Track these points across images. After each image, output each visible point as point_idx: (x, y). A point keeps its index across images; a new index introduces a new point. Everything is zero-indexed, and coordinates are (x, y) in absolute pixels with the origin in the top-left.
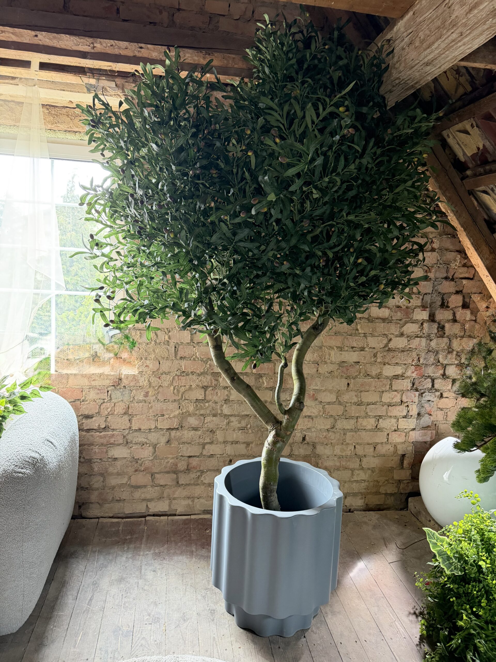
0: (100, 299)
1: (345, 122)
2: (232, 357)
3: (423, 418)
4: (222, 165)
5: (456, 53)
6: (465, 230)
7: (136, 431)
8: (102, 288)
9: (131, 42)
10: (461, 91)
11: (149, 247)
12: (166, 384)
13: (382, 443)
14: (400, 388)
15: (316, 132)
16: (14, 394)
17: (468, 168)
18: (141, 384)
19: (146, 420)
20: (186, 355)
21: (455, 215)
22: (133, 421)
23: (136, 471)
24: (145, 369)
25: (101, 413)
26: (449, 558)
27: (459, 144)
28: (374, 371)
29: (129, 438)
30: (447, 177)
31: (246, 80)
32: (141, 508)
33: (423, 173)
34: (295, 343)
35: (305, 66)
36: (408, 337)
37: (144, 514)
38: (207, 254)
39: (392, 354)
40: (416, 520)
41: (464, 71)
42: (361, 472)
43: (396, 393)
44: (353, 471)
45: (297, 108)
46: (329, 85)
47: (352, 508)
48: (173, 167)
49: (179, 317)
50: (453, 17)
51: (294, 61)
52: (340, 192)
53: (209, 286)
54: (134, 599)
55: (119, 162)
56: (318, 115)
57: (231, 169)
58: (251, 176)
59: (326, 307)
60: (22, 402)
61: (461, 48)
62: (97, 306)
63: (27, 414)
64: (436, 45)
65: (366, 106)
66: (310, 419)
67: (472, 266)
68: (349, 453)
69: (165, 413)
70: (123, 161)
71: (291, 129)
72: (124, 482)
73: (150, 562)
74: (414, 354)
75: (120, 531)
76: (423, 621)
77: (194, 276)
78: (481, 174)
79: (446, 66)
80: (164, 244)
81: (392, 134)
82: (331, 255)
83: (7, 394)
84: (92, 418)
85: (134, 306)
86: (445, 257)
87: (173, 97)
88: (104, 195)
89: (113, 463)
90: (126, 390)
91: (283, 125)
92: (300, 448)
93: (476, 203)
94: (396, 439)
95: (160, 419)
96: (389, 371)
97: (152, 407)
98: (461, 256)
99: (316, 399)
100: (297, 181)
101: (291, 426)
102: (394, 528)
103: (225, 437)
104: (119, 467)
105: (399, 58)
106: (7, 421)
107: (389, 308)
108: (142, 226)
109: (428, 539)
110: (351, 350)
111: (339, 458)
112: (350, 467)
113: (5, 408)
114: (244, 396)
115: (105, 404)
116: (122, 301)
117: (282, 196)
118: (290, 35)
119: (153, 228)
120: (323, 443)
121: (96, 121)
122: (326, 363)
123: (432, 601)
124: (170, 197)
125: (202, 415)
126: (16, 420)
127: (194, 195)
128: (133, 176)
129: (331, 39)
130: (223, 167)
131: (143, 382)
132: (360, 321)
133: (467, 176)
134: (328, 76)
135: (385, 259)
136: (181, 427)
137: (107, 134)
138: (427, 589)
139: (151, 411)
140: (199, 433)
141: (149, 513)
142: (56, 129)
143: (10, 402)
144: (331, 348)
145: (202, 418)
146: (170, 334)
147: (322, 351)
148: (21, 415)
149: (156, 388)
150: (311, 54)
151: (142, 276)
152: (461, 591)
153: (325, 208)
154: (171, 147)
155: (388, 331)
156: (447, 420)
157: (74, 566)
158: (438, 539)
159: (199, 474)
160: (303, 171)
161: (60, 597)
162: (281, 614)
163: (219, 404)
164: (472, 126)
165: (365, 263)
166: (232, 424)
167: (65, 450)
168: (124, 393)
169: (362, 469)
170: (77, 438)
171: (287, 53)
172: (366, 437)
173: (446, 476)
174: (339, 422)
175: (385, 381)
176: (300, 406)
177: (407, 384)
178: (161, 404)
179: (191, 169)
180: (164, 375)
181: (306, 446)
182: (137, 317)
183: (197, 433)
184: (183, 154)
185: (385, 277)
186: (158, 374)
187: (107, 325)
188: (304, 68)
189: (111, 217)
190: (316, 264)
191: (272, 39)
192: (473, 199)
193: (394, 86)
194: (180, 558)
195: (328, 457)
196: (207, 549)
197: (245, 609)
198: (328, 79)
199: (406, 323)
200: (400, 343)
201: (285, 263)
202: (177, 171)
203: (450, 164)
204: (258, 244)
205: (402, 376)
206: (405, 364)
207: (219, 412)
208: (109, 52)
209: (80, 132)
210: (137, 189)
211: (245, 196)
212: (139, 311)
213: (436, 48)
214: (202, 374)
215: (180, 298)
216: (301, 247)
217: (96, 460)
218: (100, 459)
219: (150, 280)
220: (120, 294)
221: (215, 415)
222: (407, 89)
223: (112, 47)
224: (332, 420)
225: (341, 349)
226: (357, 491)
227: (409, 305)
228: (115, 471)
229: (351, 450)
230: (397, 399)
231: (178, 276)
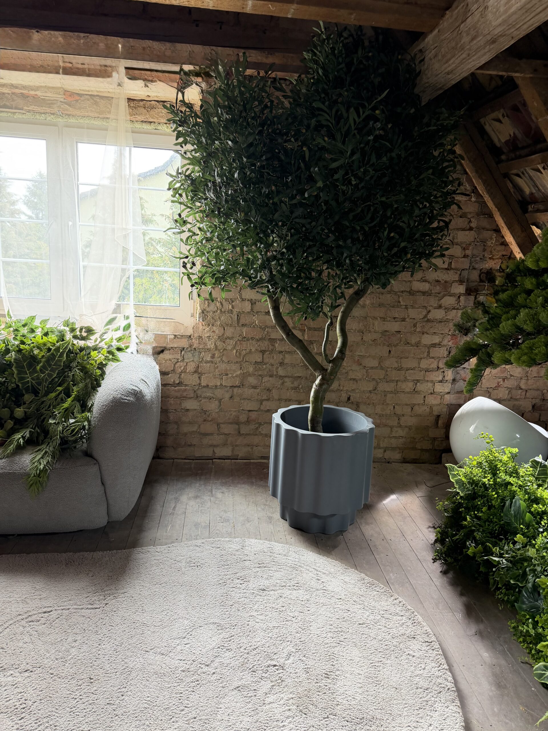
2: (288, 315)
3: (458, 384)
4: (283, 158)
6: (499, 210)
7: (204, 387)
8: (187, 257)
12: (229, 348)
13: (419, 404)
14: (437, 355)
17: (503, 153)
18: (209, 347)
19: (213, 378)
20: (247, 322)
21: (490, 196)
22: (202, 378)
24: (212, 334)
25: (176, 371)
26: (464, 484)
27: (494, 132)
28: (414, 340)
29: (199, 392)
31: (303, 76)
32: (208, 453)
34: (340, 305)
36: (446, 309)
37: (211, 458)
38: (269, 229)
39: (430, 324)
42: (399, 429)
43: (433, 359)
44: (392, 428)
45: (343, 110)
46: (370, 88)
47: (391, 461)
48: (245, 160)
49: (246, 281)
51: (343, 65)
53: (270, 257)
56: (359, 116)
57: (290, 160)
58: (305, 166)
59: (366, 275)
61: (472, 63)
63: (123, 363)
64: (451, 61)
65: (400, 106)
66: (355, 382)
68: (388, 412)
69: (228, 373)
70: (203, 153)
71: (338, 127)
72: (195, 430)
73: (219, 487)
75: (193, 468)
76: (439, 530)
77: (260, 247)
78: (512, 159)
79: (465, 75)
80: (236, 221)
81: (419, 130)
83: (106, 346)
84: (168, 374)
85: (212, 271)
86: (482, 236)
89: (186, 413)
90: (196, 352)
93: (510, 186)
94: (432, 401)
95: (224, 378)
96: (427, 340)
97: (217, 367)
98: (497, 235)
100: (340, 171)
101: (334, 372)
102: (426, 475)
104: (190, 417)
105: (428, 66)
106: (107, 367)
107: (429, 282)
108: (220, 206)
109: (448, 472)
110: (393, 320)
111: (380, 416)
112: (390, 425)
113: (106, 357)
114: (297, 348)
115: (179, 363)
117: (328, 182)
119: (228, 208)
120: (366, 403)
121: (182, 121)
122: (370, 332)
124: (242, 183)
125: (260, 375)
126: (115, 366)
127: (260, 181)
131: (210, 345)
132: (402, 294)
133: (502, 161)
134: (370, 81)
136: (242, 385)
137: (190, 131)
138: (444, 509)
139: (217, 370)
140: (258, 390)
141: (216, 457)
143: (109, 352)
145: (260, 378)
146: (233, 304)
147: (367, 321)
148: (118, 363)
149: (221, 351)
150: (357, 59)
151: (218, 247)
153: (363, 191)
154: (243, 143)
155: (427, 303)
156: (481, 387)
157: (158, 488)
158: (456, 470)
159: (257, 426)
160: (344, 163)
161: (150, 506)
163: (275, 367)
164: (503, 116)
166: (286, 384)
168: (194, 354)
169: (400, 426)
172: (404, 398)
173: (471, 429)
174: (380, 385)
175: (423, 349)
176: (342, 357)
177: (443, 352)
178: (225, 365)
179: (259, 161)
180: (228, 340)
181: (350, 405)
182: (214, 281)
183: (256, 390)
185: (412, 247)
186: (222, 338)
187: (192, 286)
188: (352, 71)
189: (191, 200)
192: (508, 181)
193: (425, 88)
198: (370, 83)
199: (444, 296)
200: (438, 314)
201: (330, 235)
202: (247, 162)
203: (487, 149)
204: (309, 220)
205: (439, 345)
206: (442, 334)
207: (275, 373)
209: (154, 122)
210: (216, 177)
211: (300, 183)
212: (216, 276)
214: (260, 339)
215: (247, 265)
216: (343, 223)
217: (171, 410)
218: (175, 410)
219: (222, 251)
221: (271, 376)
222: (437, 90)
224: (374, 383)
225: (384, 319)
226: (394, 446)
227: (448, 280)
228: (187, 420)
229: (390, 409)
230: (434, 366)
231: (245, 248)
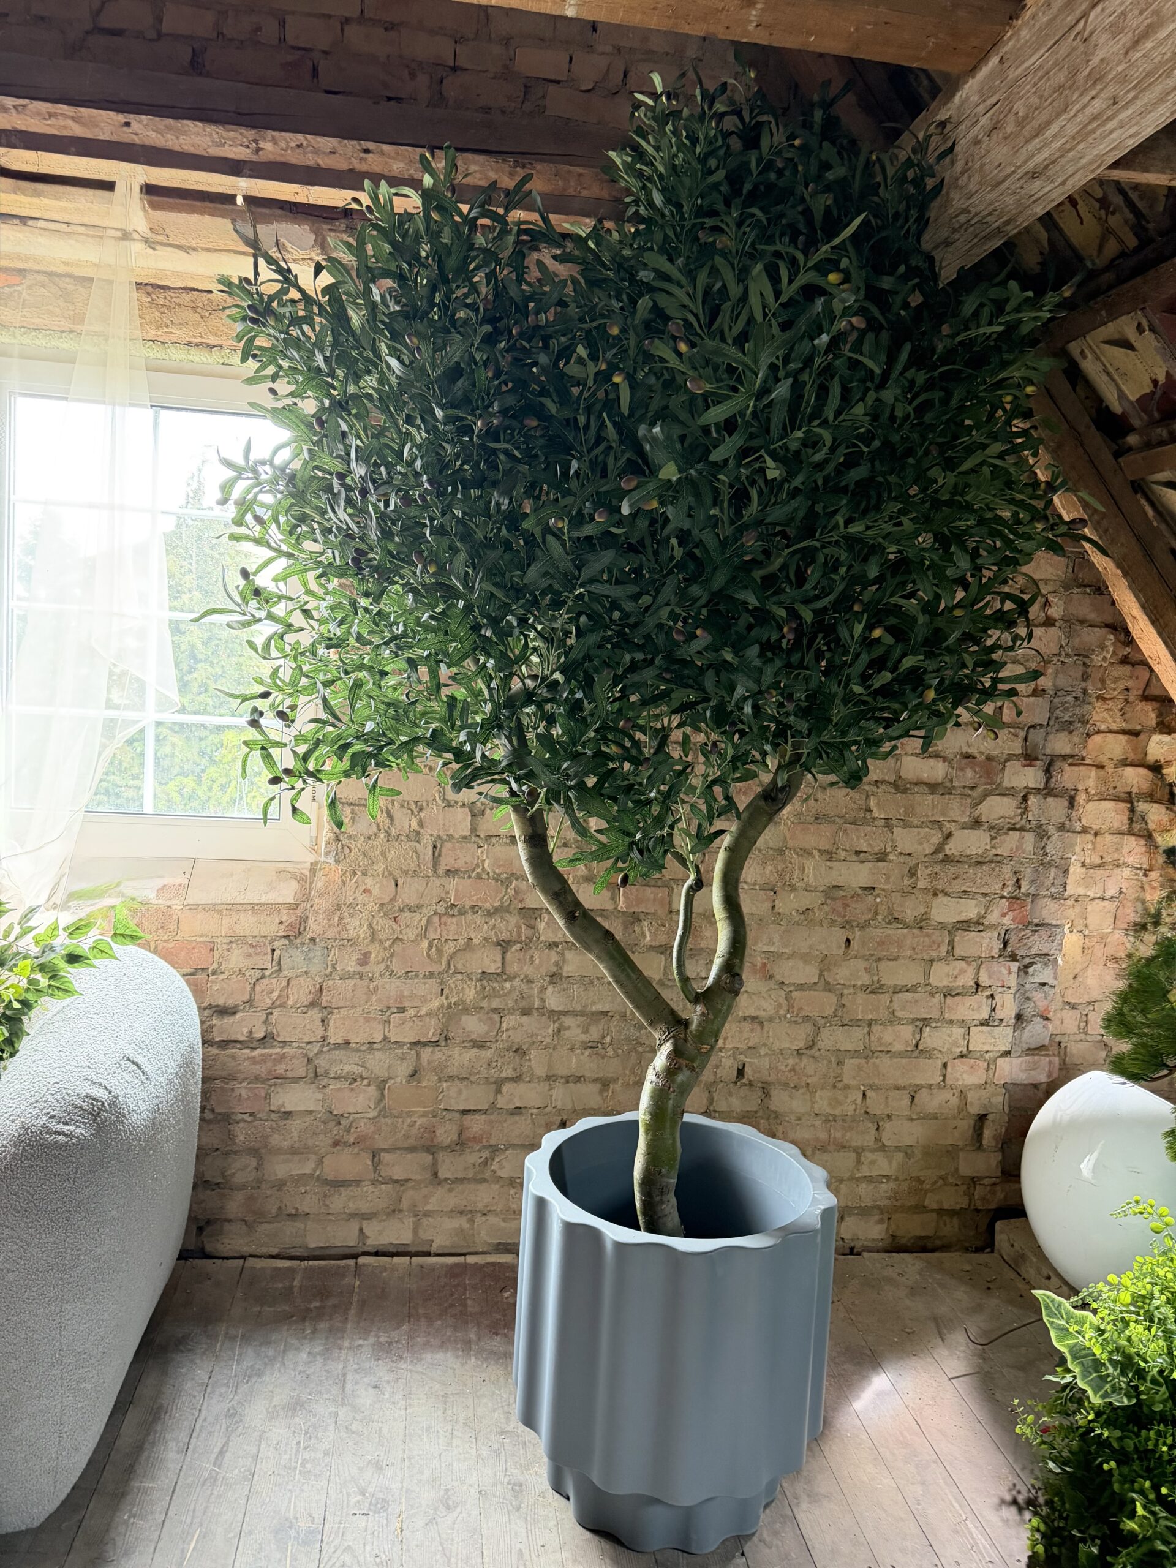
0: (262, 721)
1: (843, 301)
2: (571, 861)
3: (1029, 1028)
4: (552, 407)
5: (1103, 148)
6: (1125, 574)
7: (337, 1046)
8: (265, 695)
9: (344, 138)
10: (1112, 248)
11: (377, 600)
12: (410, 934)
13: (930, 1086)
14: (974, 952)
15: (776, 330)
16: (52, 949)
17: (1131, 429)
18: (352, 934)
19: (361, 1020)
20: (460, 864)
22: (331, 1023)
23: (336, 1144)
24: (362, 899)
25: (255, 1003)
26: (1097, 1364)
27: (1108, 374)
28: (910, 910)
29: (322, 1063)
30: (1080, 450)
31: (609, 224)
32: (345, 1236)
33: (1024, 433)
34: (721, 832)
35: (747, 187)
36: (991, 828)
37: (354, 1251)
38: (514, 613)
39: (952, 869)
40: (1013, 1275)
41: (1117, 200)
42: (879, 1157)
43: (963, 963)
44: (859, 1155)
45: (729, 276)
46: (802, 227)
47: (858, 1245)
48: (439, 413)
49: (445, 764)
50: (1095, 61)
51: (720, 175)
52: (830, 468)
53: (517, 694)
54: (326, 1454)
55: (309, 406)
56: (777, 294)
57: (572, 416)
58: (620, 433)
59: (794, 748)
60: (70, 968)
61: (1114, 135)
62: (252, 734)
63: (81, 998)
64: (1054, 128)
65: (891, 274)
66: (757, 1026)
67: (1144, 663)
68: (849, 1109)
69: (406, 1004)
70: (322, 402)
71: (715, 327)
72: (308, 1171)
73: (367, 1365)
74: (1007, 871)
75: (296, 1290)
76: (1035, 1521)
77: (484, 666)
78: (1162, 443)
79: (1080, 181)
80: (414, 590)
81: (952, 337)
82: (808, 615)
83: (35, 950)
84: (234, 1013)
85: (340, 737)
86: (1077, 640)
87: (440, 255)
88: (274, 481)
89: (282, 1123)
90: (317, 947)
91: (696, 316)
92: (730, 1094)
93: (1150, 512)
94: (965, 1076)
95: (395, 1018)
96: (946, 911)
97: (376, 989)
98: (1117, 639)
99: (771, 977)
100: (727, 439)
101: (710, 1032)
102: (962, 1295)
103: (550, 1066)
104: (295, 1134)
105: (967, 163)
106: (32, 1013)
107: (945, 759)
108: (364, 547)
109: (1045, 1319)
110: (854, 858)
111: (827, 1121)
112: (854, 1144)
113: (31, 982)
114: (598, 958)
115: (265, 981)
116: (313, 725)
117: (692, 472)
118: (711, 118)
119: (390, 553)
120: (786, 1085)
121: (261, 309)
122: (793, 888)
123: (1058, 1471)
124: (429, 481)
125: (495, 1010)
126: (55, 1011)
127: (485, 479)
128: (344, 434)
129: (807, 125)
130: (553, 410)
131: (357, 928)
132: (874, 789)
133: (1130, 449)
134: (800, 208)
135: (937, 630)
136: (444, 1039)
137: (284, 340)
138: (1043, 1443)
139: (374, 998)
140: (488, 1054)
141: (367, 1249)
142: (166, 339)
143: (42, 968)
144: (807, 853)
145: (496, 1017)
146: (422, 815)
147: (784, 861)
148: (69, 1000)
149: (388, 944)
150: (759, 160)
151: (361, 667)
152: (1130, 1444)
153: (794, 503)
154: (434, 367)
155: (943, 814)
156: (1086, 1033)
157: (183, 1370)
158: (1069, 1316)
159: (486, 1154)
160: (742, 414)
161: (147, 1446)
162: (687, 1495)
163: (536, 986)
164: (1140, 329)
165: (889, 640)
166: (567, 1034)
167: (170, 1082)
168: (311, 955)
169: (883, 1148)
170: (198, 1059)
171: (703, 160)
172: (890, 1070)
173: (1086, 1167)
174: (825, 1033)
175: (936, 935)
176: (732, 983)
177: (989, 942)
178: (398, 983)
179: (480, 416)
180: (407, 914)
181: (744, 1091)
182: (346, 764)
183: (483, 1053)
184: (459, 383)
185: (938, 670)
186: (392, 910)
187: (275, 781)
188: (745, 192)
189: (291, 534)
190: (773, 638)
191: (669, 127)
192: (1143, 502)
193: (954, 231)
194: (440, 1356)
195: (799, 1119)
196: (506, 1336)
197: (596, 1478)
198: (802, 213)
199: (986, 795)
200: (973, 843)
201: (699, 632)
202: (448, 420)
203: (1087, 419)
204: (634, 589)
205: (978, 923)
206: (986, 895)
207: (537, 1004)
208: (293, 161)
209: (222, 347)
210: (353, 464)
211: (604, 474)
212: (351, 751)
213: (1054, 136)
214: (497, 910)
215: (449, 720)
216: (737, 596)
217: (240, 1117)
218: (251, 1114)
219: (378, 677)
220: (309, 709)
221: (526, 1012)
222: (988, 238)
223: (300, 150)
224: (809, 1028)
225: (829, 855)
226: (868, 1202)
227: (994, 753)
228: (286, 1144)
229: (854, 1102)
230: (967, 980)
231: (444, 671)
